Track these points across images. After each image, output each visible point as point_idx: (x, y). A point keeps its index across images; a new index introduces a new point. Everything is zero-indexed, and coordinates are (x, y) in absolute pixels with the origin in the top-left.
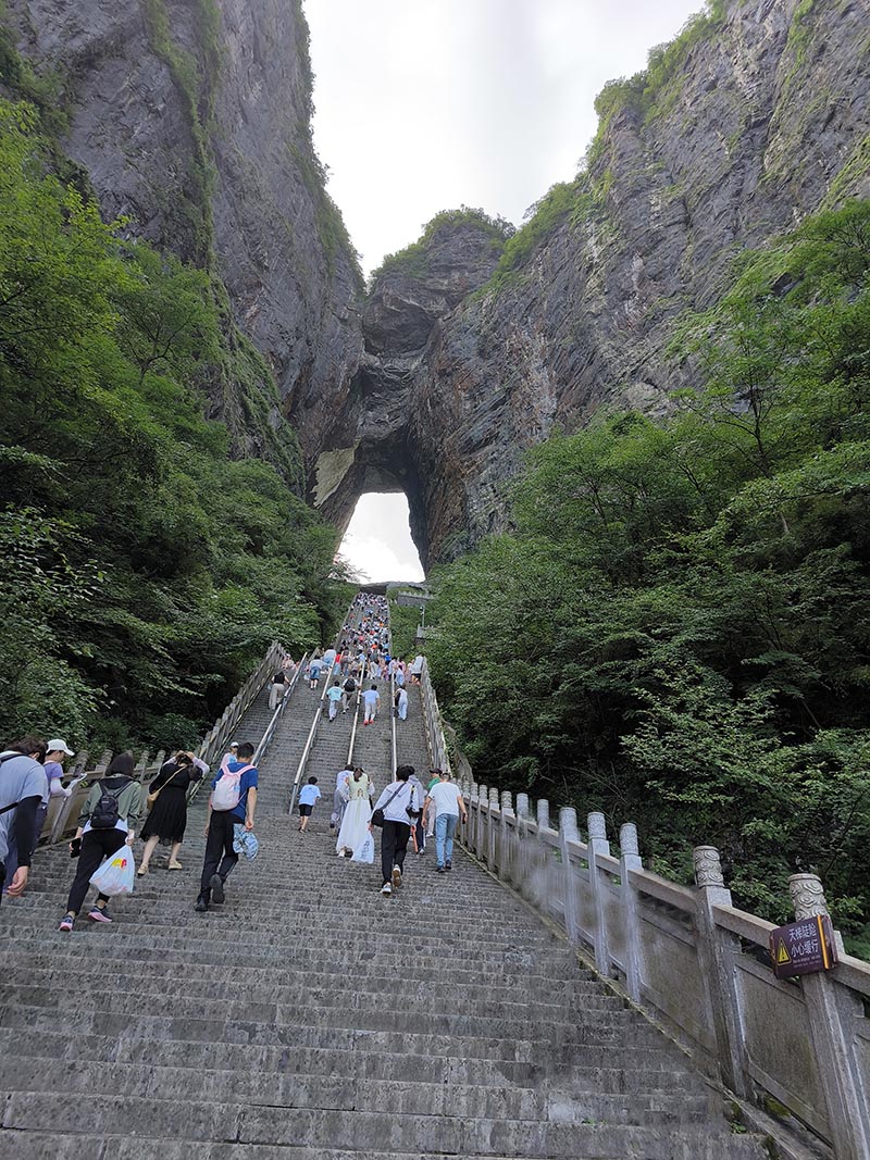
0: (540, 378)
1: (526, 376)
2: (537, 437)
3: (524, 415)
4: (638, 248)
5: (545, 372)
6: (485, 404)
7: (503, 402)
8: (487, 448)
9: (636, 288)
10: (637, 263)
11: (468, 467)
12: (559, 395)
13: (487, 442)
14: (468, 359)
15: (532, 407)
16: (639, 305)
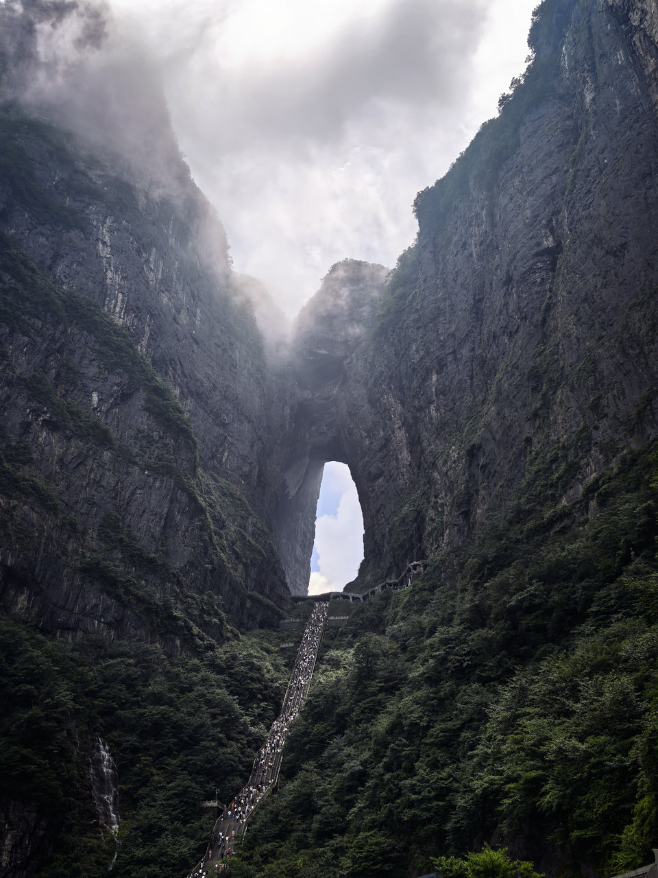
0: (401, 435)
1: (393, 433)
2: (402, 481)
3: (395, 462)
4: (434, 367)
5: (403, 432)
6: (376, 446)
7: (383, 447)
8: (381, 480)
9: (435, 398)
10: (434, 378)
11: (372, 492)
12: (411, 452)
13: (380, 476)
14: (363, 406)
15: (398, 458)
16: (437, 410)
